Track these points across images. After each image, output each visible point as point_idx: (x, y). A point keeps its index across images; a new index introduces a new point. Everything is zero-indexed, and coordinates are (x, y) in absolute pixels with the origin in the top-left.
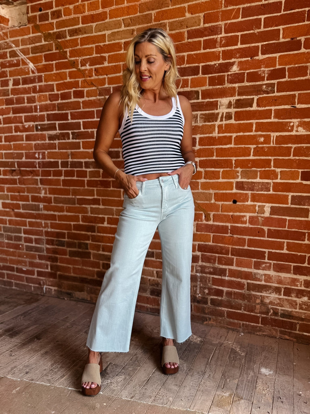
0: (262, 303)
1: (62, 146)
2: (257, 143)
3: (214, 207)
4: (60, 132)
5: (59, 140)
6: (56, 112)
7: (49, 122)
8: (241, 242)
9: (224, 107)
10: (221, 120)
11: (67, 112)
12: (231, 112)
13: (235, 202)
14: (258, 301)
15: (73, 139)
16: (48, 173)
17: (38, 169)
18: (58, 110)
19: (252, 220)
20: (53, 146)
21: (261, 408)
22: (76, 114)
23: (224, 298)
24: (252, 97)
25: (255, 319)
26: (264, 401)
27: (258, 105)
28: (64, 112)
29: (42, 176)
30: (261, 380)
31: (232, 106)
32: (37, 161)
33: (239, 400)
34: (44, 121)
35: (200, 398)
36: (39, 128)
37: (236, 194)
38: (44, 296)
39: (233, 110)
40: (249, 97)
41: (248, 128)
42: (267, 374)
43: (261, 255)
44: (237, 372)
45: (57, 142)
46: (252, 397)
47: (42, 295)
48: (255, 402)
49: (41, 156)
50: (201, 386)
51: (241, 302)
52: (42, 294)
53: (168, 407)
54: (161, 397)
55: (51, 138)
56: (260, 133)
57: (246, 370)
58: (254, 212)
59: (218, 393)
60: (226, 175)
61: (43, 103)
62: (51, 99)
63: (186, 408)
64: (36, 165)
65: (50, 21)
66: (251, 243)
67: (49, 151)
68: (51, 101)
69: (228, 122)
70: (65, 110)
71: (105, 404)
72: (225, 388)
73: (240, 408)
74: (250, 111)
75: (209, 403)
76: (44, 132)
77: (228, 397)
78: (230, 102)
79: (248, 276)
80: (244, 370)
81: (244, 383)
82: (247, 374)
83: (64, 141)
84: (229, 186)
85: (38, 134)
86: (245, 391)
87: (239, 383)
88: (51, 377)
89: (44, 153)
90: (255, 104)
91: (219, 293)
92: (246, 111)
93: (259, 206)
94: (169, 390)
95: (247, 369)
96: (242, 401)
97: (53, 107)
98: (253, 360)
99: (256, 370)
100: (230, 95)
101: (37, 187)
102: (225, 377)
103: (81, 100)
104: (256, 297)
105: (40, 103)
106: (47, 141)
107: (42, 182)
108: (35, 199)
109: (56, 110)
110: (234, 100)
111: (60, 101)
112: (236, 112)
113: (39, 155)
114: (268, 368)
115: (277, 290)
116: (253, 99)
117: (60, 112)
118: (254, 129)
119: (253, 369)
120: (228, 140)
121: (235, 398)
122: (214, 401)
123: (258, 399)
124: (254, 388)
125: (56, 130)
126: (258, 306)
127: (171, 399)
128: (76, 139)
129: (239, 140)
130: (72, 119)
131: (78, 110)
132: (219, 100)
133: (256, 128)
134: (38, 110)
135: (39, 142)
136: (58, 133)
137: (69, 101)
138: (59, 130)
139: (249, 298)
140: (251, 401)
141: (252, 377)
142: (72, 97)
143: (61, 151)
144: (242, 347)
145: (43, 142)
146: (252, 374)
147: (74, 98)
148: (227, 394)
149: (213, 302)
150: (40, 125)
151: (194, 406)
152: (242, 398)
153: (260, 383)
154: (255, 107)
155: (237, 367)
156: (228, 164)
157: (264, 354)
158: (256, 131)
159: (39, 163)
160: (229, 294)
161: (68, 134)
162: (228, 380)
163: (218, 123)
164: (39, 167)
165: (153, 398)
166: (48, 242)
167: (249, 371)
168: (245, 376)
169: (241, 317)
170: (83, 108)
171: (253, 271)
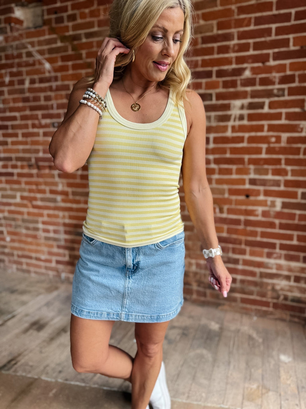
0: (273, 289)
2: (269, 143)
8: (254, 234)
9: (237, 108)
10: (235, 121)
12: (244, 114)
13: (247, 196)
14: (270, 288)
19: (265, 214)
23: (238, 285)
24: (263, 100)
25: (267, 304)
27: (270, 107)
30: (283, 369)
31: (245, 108)
34: (61, 118)
36: (56, 125)
37: (248, 190)
41: (260, 128)
42: (287, 361)
43: (273, 246)
44: (258, 361)
56: (272, 133)
58: (266, 206)
60: (239, 172)
65: (66, 23)
66: (264, 235)
69: (241, 123)
74: (262, 113)
75: (240, 398)
78: (243, 105)
79: (260, 265)
82: (269, 363)
90: (266, 106)
92: (258, 113)
93: (271, 201)
96: (270, 393)
100: (242, 98)
101: (55, 180)
104: (267, 284)
105: (57, 102)
107: (60, 176)
108: (52, 192)
110: (246, 102)
112: (249, 114)
115: (288, 278)
120: (241, 140)
126: (269, 293)
129: (251, 140)
132: (232, 102)
133: (268, 129)
139: (261, 284)
144: (258, 332)
148: (255, 386)
150: (56, 122)
152: (269, 390)
154: (266, 110)
156: (241, 161)
158: (267, 132)
160: (242, 282)
162: (253, 370)
163: (231, 123)
167: (270, 359)
169: (254, 302)
171: (265, 260)
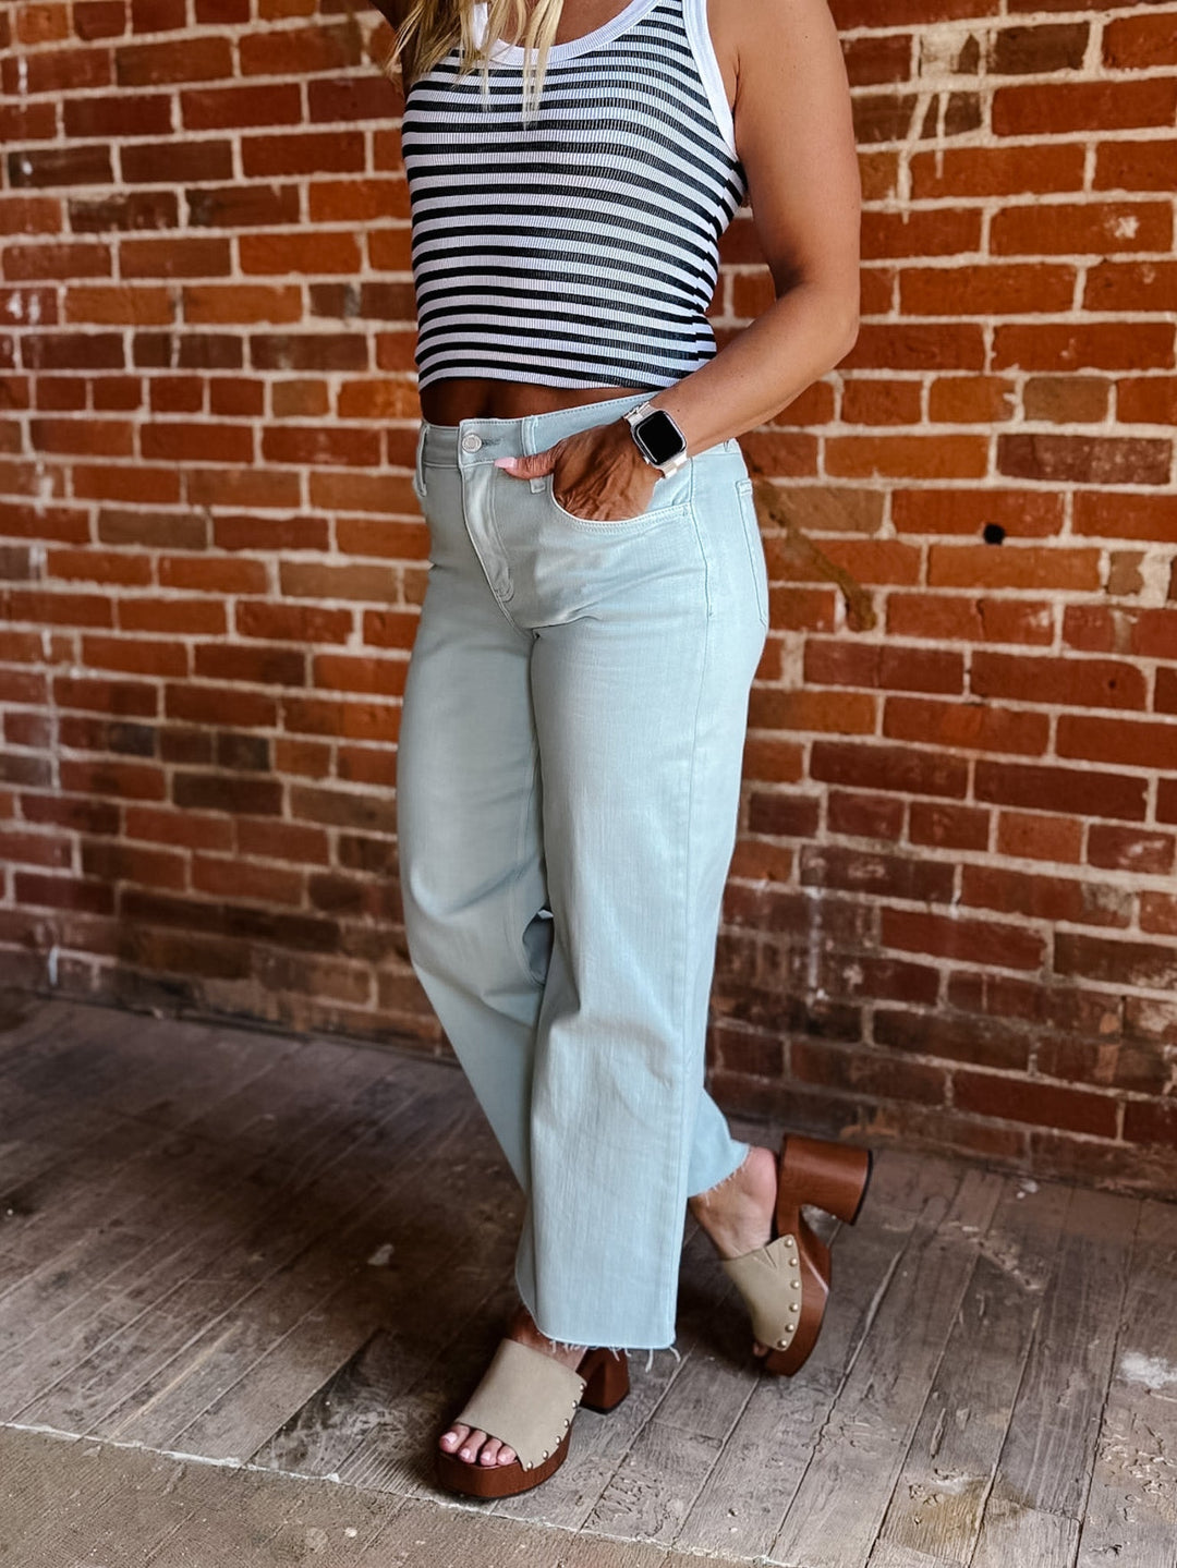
0: (1131, 1032)
1: (138, 261)
2: (1106, 244)
3: (897, 562)
4: (128, 189)
5: (123, 227)
6: (111, 91)
7: (77, 142)
8: (1028, 733)
9: (941, 65)
10: (929, 132)
11: (163, 90)
12: (976, 94)
13: (994, 535)
14: (1110, 1024)
15: (193, 222)
16: (69, 395)
17: (20, 371)
18: (122, 82)
19: (1082, 626)
20: (92, 261)
21: (1121, 1550)
22: (207, 102)
23: (942, 1008)
24: (1078, 17)
25: (1094, 1114)
26: (1140, 1517)
27: (1110, 59)
28: (150, 90)
29: (40, 407)
30: (1123, 1414)
31: (982, 64)
32: (17, 332)
33: (1014, 1512)
34: (50, 134)
35: (821, 1500)
36: (27, 168)
37: (998, 495)
38: (48, 997)
39: (984, 83)
40: (1064, 18)
41: (1061, 169)
42: (1155, 1384)
43: (1127, 797)
44: (1003, 1375)
45: (113, 238)
46: (1079, 1495)
47: (39, 996)
48: (1092, 1521)
49: (35, 311)
50: (826, 1444)
51: (1022, 1027)
52: (42, 989)
53: (664, 1546)
54: (629, 1498)
55: (86, 218)
56: (1117, 195)
57: (1047, 1363)
58: (1092, 583)
59: (911, 1477)
60: (949, 403)
61: (47, 47)
62: (87, 28)
63: (754, 1549)
64: (12, 353)
66: (1076, 737)
67: (76, 282)
68: (85, 37)
69: (962, 140)
70: (155, 83)
71: (352, 1533)
72: (944, 1452)
73: (1018, 1552)
74: (1069, 87)
75: (868, 1528)
76: (51, 192)
77: (962, 1498)
78: (971, 44)
79: (1059, 900)
80: (1040, 1364)
81: (1041, 1429)
82: (1057, 1384)
83: (148, 235)
84: (968, 456)
85: (20, 201)
86: (1045, 1469)
87: (1016, 1428)
88: (86, 1397)
89: (52, 293)
90: (1093, 54)
91: (918, 984)
92: (1049, 88)
93: (1114, 557)
94: (670, 1463)
95: (1057, 1359)
96: (1032, 1518)
97: (95, 67)
98: (1086, 1316)
99: (1100, 1367)
100: (969, 8)
101: (17, 459)
102: (944, 1397)
103: (233, 32)
104: (1100, 1004)
105: (34, 49)
106: (67, 236)
107: (43, 436)
109: (107, 82)
110: (988, 32)
111: (128, 38)
112: (1000, 94)
113: (25, 305)
114: (1157, 1354)
116: (1084, 28)
117: (130, 91)
118: (1089, 174)
119: (1085, 1358)
120: (962, 231)
121: (993, 1500)
122: (891, 1523)
123: (1110, 1505)
124: (1090, 1451)
125: (110, 179)
126: (1109, 1051)
127: (678, 1506)
128: (208, 224)
129: (1015, 230)
130: (188, 125)
131: (217, 84)
132: (916, 30)
133: (1097, 171)
134: (23, 84)
135: (24, 240)
136: (121, 195)
137: (175, 35)
138: (127, 179)
139: (1067, 1007)
140: (1075, 1514)
141: (1080, 1396)
142: (191, 17)
143: (137, 282)
144: (1028, 1247)
145: (45, 239)
146: (1077, 1382)
147: (201, 20)
148: (956, 1484)
149: (887, 1026)
150: (30, 155)
151: (794, 1543)
152: (1029, 1504)
153: (1121, 1428)
154: (1093, 68)
155: (1005, 1350)
156: (962, 347)
157: (1137, 1285)
158: (1100, 184)
159: (25, 341)
160: (965, 988)
161: (170, 198)
162: (961, 1414)
163: (911, 145)
164: (27, 364)
165: (589, 1503)
166: (72, 733)
167: (1065, 1369)
168: (1045, 1393)
169: (1025, 1101)
170: (245, 72)
171: (1086, 874)
